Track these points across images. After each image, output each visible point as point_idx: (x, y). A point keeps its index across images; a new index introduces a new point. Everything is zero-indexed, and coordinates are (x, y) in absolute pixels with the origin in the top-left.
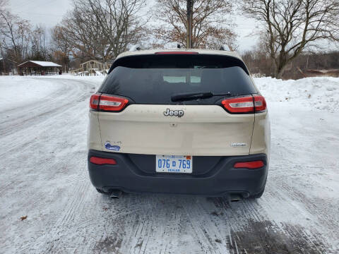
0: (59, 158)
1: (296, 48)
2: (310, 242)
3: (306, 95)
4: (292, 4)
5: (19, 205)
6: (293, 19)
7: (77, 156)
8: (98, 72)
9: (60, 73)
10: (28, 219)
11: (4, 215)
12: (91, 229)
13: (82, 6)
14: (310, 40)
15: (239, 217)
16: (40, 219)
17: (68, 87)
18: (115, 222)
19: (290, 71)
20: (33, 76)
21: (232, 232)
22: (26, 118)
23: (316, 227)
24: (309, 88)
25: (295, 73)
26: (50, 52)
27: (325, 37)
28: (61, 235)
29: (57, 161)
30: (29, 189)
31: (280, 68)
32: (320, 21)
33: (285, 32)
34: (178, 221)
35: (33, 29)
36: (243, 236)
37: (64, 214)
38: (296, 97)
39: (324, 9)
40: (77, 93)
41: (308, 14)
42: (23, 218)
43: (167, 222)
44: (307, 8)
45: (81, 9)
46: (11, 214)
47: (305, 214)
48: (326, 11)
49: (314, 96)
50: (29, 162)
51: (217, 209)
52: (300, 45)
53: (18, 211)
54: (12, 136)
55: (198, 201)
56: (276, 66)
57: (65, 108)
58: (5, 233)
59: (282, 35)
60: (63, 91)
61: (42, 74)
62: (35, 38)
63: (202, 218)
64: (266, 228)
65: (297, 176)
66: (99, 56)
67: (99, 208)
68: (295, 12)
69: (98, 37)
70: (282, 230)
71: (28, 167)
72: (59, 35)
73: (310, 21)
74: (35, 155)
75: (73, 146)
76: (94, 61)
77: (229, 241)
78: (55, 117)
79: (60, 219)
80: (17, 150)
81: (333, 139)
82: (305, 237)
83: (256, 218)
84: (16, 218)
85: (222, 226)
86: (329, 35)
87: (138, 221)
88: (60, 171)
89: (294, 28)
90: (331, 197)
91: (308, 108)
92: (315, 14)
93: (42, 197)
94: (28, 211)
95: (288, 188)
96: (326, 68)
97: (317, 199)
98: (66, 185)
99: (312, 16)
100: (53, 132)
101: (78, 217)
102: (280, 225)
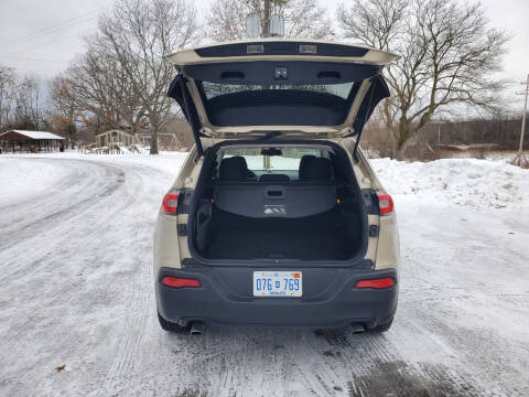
0: (92, 282)
1: (422, 114)
2: (457, 387)
3: (441, 184)
4: (413, 52)
5: (49, 351)
6: (416, 73)
7: (119, 279)
8: (123, 149)
9: (62, 150)
10: (67, 369)
11: (30, 365)
12: (161, 380)
13: (102, 49)
14: (441, 103)
15: (361, 357)
16: (83, 369)
17: (80, 173)
18: (192, 369)
19: (415, 147)
20: (17, 155)
21: (354, 376)
22: (24, 223)
23: (463, 367)
24: (444, 174)
25: (423, 150)
26: (45, 117)
27: (462, 100)
28: (119, 389)
29: (90, 287)
30: (58, 328)
31: (400, 144)
32: (454, 77)
33: (406, 91)
34: (279, 365)
35: (19, 81)
36: (370, 382)
37: (117, 360)
38: (427, 188)
39: (459, 60)
40: (97, 183)
41: (436, 66)
42: (60, 369)
43: (264, 367)
44: (434, 58)
45: (100, 53)
46: (39, 363)
47: (449, 350)
48: (461, 63)
49: (452, 186)
50: (48, 288)
51: (331, 348)
52: (427, 111)
53: (49, 359)
54: (11, 250)
55: (304, 338)
56: (394, 140)
57: (83, 206)
58: (38, 389)
59: (401, 95)
60: (75, 179)
61: (32, 151)
62: (21, 95)
63: (313, 360)
64: (399, 370)
65: (435, 301)
66: (125, 123)
67: (166, 351)
68: (418, 63)
69: (124, 94)
70: (420, 372)
71: (48, 296)
72: (62, 91)
73: (439, 76)
74: (54, 278)
75: (108, 264)
76: (117, 131)
77: (352, 388)
78: (71, 220)
79: (113, 368)
80: (25, 272)
81: (480, 248)
82: (450, 380)
83: (384, 358)
84: (49, 368)
85: (340, 370)
86: (467, 96)
87: (224, 367)
88: (98, 300)
89: (417, 86)
90: (481, 326)
91: (445, 204)
92: (447, 67)
93: (79, 338)
94: (64, 358)
95: (424, 317)
96: (466, 143)
97: (463, 331)
98: (111, 321)
99: (443, 69)
100: (75, 243)
101: (138, 364)
102: (417, 366)
